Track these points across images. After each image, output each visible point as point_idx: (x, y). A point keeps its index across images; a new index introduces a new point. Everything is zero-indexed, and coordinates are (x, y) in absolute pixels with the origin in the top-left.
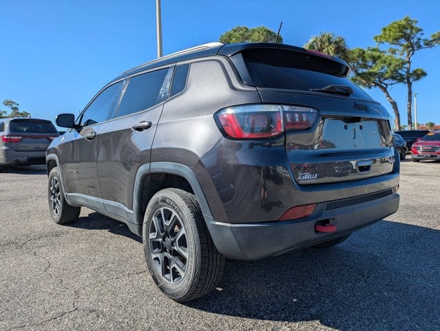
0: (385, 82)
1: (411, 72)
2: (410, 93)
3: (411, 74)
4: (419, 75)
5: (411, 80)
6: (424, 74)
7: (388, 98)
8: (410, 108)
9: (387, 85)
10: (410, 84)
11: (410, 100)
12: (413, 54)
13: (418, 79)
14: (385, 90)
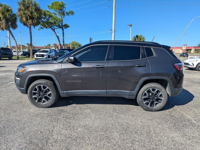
0: (54, 27)
1: (63, 24)
2: (63, 33)
3: (63, 25)
4: (67, 26)
5: (63, 28)
6: (68, 26)
7: (55, 34)
8: (64, 39)
9: (55, 28)
10: (63, 30)
11: (63, 36)
12: (64, 17)
13: (66, 28)
14: (54, 30)
